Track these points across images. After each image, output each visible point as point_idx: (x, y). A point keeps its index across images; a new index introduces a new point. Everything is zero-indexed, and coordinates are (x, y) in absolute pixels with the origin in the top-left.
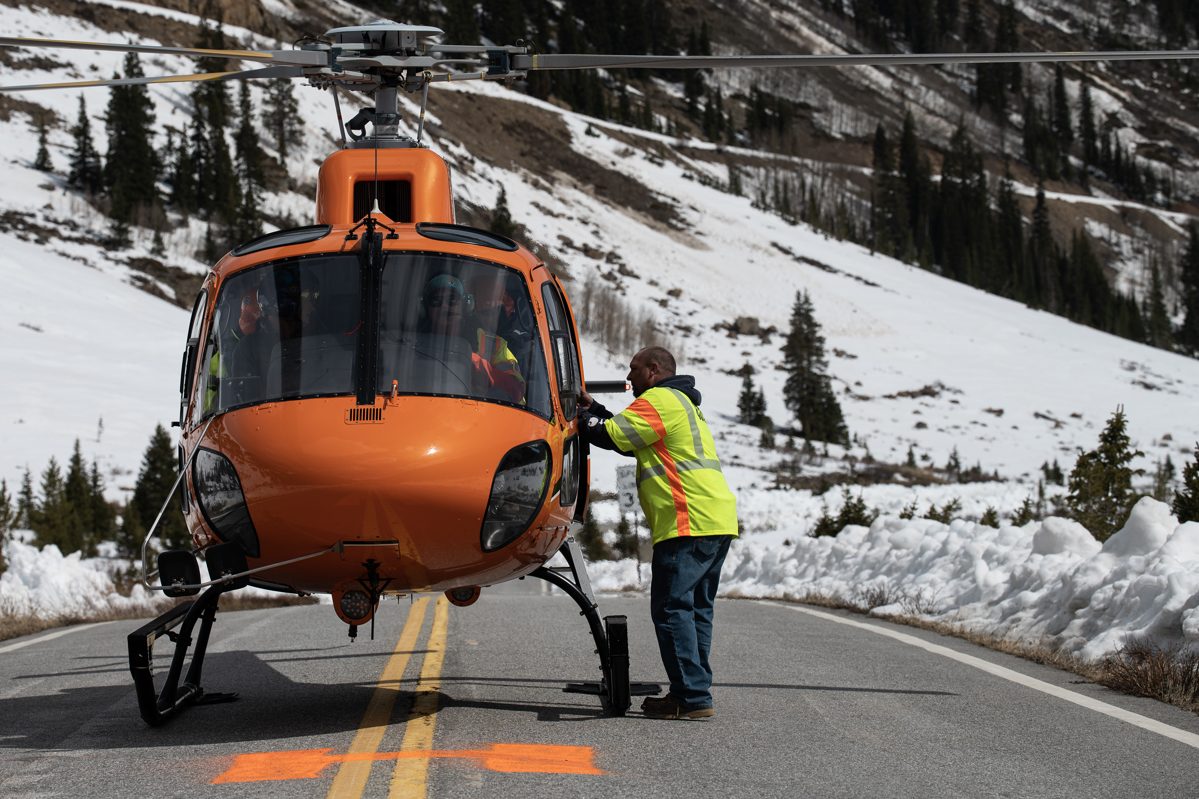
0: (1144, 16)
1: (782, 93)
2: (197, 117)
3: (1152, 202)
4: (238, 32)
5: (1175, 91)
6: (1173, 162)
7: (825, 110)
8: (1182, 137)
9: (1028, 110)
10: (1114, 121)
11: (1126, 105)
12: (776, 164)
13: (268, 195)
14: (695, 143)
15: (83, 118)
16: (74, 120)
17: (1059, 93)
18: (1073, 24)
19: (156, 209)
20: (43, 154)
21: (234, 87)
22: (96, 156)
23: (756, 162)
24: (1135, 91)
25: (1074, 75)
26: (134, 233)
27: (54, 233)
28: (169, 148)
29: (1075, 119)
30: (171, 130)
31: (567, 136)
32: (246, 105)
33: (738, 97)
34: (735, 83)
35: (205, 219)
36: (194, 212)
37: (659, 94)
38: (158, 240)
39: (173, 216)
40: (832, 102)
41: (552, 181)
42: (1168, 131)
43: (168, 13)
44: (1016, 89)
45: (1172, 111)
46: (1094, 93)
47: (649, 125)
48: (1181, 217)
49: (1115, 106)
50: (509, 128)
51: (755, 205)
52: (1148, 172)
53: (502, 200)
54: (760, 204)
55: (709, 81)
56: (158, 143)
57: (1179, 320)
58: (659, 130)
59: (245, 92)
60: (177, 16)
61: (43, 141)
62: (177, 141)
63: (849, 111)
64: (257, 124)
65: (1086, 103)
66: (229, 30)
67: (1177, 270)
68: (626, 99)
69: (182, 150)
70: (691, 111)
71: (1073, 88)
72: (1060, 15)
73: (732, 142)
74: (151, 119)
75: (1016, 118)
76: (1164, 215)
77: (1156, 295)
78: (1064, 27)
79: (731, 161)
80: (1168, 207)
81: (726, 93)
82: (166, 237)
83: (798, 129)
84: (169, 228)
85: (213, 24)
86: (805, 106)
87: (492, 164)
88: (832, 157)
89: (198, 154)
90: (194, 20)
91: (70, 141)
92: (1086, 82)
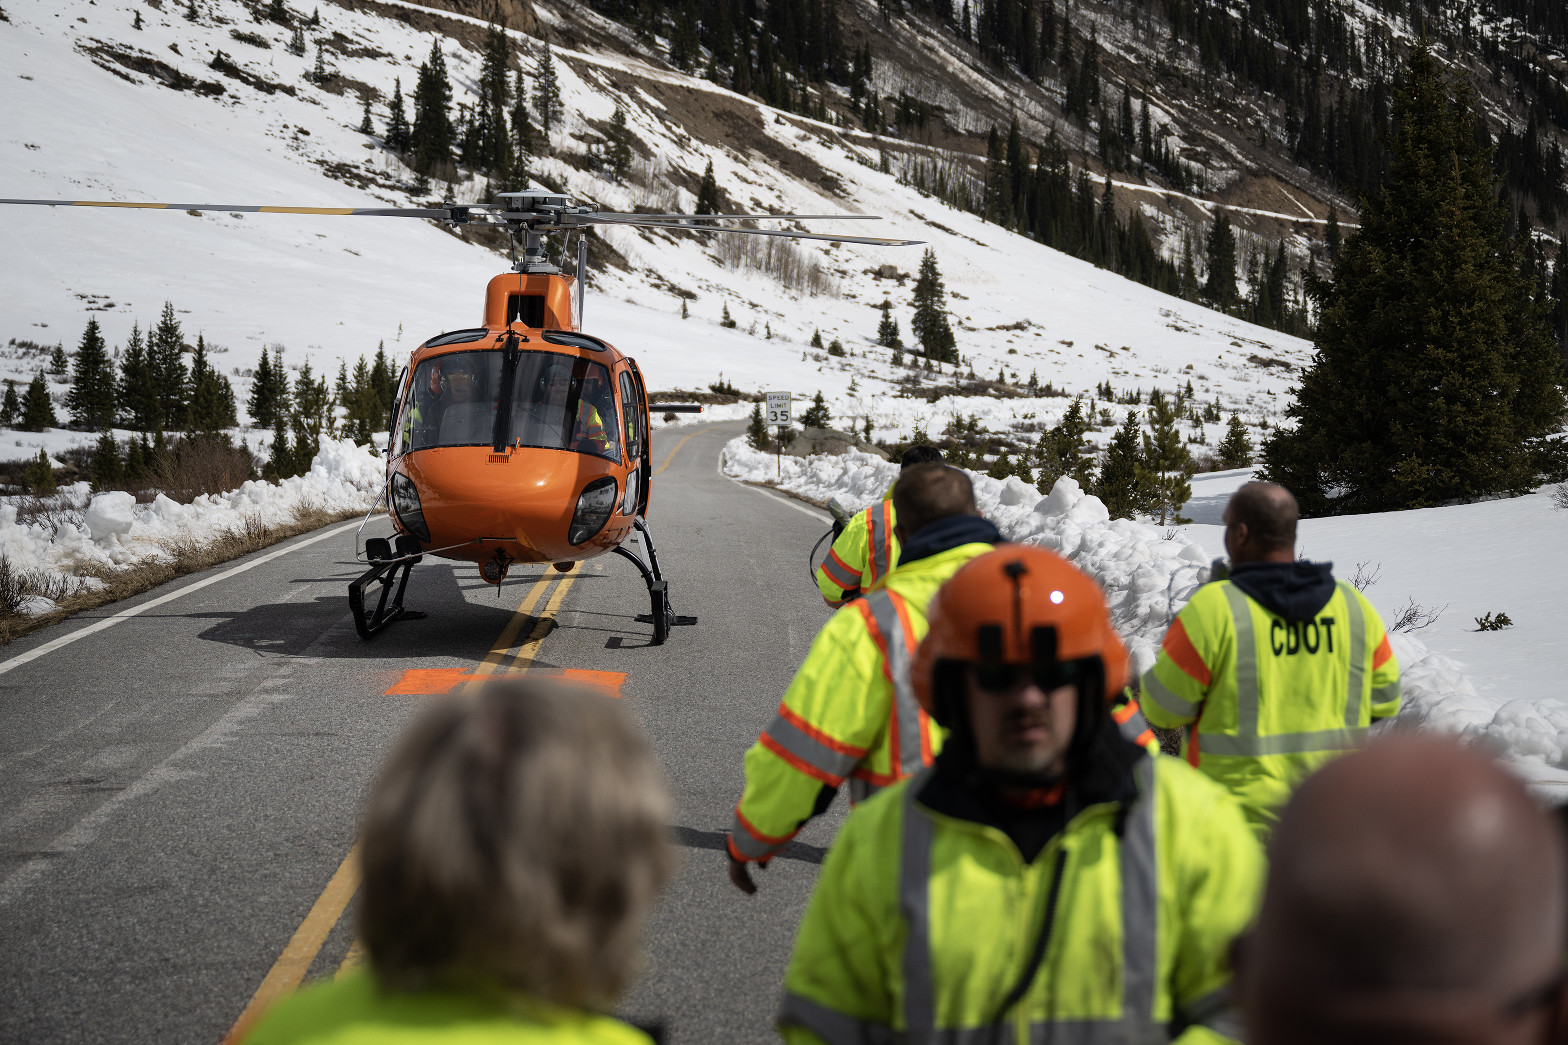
0: (1190, 54)
1: (923, 98)
2: (483, 98)
3: (1189, 192)
4: (517, 35)
5: (1210, 111)
6: (1206, 163)
7: (954, 112)
8: (1213, 146)
9: (1103, 119)
10: (1165, 130)
11: (1175, 120)
12: (916, 151)
13: (534, 159)
14: (857, 132)
15: (398, 96)
16: (391, 97)
17: (1126, 108)
18: (1139, 57)
19: (449, 166)
20: (367, 121)
21: (512, 76)
22: (406, 124)
23: (901, 149)
24: (1181, 108)
25: (1137, 95)
26: (433, 183)
27: (373, 181)
28: (461, 120)
29: (1137, 128)
30: (463, 107)
31: (761, 123)
32: (520, 90)
33: (890, 99)
34: (888, 89)
35: (486, 175)
36: (479, 170)
37: (831, 94)
38: (450, 190)
39: (462, 172)
40: (960, 107)
41: (748, 156)
42: (1204, 140)
43: (465, 19)
44: (1095, 103)
45: (1207, 125)
46: (1151, 108)
47: (823, 118)
48: (1210, 204)
49: (1167, 120)
50: (717, 116)
51: (899, 181)
52: (1188, 170)
53: (709, 169)
54: (903, 181)
55: (869, 86)
56: (453, 116)
57: (1204, 280)
58: (830, 121)
59: (520, 80)
60: (472, 21)
61: (367, 111)
62: (468, 116)
63: (972, 113)
64: (528, 105)
65: (1146, 116)
66: (510, 33)
67: (1205, 243)
68: (806, 97)
69: (471, 122)
70: (855, 108)
71: (1136, 104)
72: (1129, 49)
73: (884, 133)
74: (449, 98)
75: (1094, 125)
76: (1197, 202)
77: (1188, 262)
78: (1132, 59)
79: (883, 148)
80: (1201, 196)
81: (882, 96)
82: (456, 188)
83: (933, 126)
84: (459, 181)
85: (498, 28)
86: (940, 108)
87: (704, 142)
88: (958, 148)
89: (482, 126)
90: (485, 24)
91: (388, 112)
92: (1146, 100)
